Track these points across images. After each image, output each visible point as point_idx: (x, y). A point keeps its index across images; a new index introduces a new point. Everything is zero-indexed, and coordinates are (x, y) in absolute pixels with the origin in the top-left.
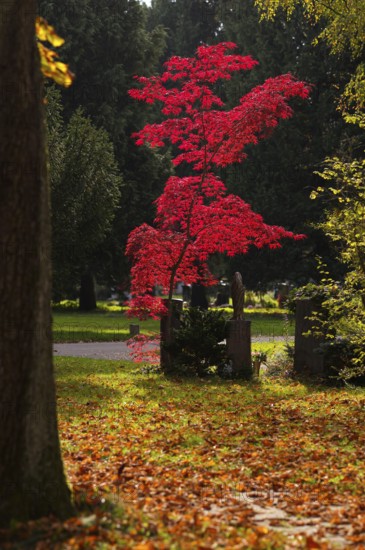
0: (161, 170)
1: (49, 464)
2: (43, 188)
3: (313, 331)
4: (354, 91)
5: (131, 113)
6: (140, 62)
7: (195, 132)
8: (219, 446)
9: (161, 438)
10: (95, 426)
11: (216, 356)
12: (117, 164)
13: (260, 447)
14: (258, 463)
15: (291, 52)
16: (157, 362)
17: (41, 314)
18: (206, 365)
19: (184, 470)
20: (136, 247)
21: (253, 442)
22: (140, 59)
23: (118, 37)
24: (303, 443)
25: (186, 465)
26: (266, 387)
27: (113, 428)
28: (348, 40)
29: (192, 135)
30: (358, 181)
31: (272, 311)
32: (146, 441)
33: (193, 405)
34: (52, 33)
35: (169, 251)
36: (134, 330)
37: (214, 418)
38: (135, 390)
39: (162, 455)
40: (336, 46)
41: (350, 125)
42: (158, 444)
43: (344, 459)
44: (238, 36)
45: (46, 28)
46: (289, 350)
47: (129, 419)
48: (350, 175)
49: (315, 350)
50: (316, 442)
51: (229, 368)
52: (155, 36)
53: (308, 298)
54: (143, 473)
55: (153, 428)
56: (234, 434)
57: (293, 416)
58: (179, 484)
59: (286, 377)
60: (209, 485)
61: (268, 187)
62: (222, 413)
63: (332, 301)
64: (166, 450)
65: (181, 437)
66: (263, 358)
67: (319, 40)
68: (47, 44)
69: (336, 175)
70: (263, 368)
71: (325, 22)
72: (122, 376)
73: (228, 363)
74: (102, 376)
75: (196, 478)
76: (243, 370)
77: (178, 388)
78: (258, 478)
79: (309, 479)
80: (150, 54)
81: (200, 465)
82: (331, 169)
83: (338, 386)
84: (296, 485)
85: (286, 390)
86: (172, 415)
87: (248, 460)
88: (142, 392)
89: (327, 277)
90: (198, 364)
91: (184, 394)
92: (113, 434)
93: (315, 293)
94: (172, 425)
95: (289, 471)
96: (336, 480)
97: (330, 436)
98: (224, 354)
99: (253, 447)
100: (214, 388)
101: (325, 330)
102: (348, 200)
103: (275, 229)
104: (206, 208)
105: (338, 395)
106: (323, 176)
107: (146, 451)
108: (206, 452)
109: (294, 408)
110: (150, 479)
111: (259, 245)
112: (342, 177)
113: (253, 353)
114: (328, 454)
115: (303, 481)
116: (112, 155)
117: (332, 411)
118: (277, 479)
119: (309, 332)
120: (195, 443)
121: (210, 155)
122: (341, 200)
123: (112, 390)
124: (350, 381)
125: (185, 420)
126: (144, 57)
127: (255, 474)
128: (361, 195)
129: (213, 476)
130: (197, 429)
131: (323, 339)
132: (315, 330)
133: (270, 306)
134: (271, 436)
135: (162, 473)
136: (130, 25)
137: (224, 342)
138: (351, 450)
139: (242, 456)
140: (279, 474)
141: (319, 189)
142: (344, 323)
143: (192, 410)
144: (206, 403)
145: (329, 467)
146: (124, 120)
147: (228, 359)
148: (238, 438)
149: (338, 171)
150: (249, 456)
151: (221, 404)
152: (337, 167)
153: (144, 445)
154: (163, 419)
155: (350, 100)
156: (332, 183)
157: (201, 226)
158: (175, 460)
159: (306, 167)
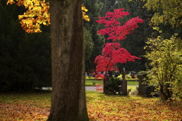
0: (101, 41)
1: (84, 112)
2: (83, 46)
3: (144, 83)
4: (153, 20)
5: (93, 26)
6: (96, 12)
7: (113, 31)
8: (121, 111)
9: (106, 109)
10: (89, 106)
11: (118, 90)
12: (92, 39)
13: (132, 111)
14: (132, 114)
15: (136, 9)
16: (102, 91)
17: (83, 76)
18: (115, 92)
19: (114, 116)
20: (97, 61)
21: (130, 110)
22: (96, 11)
23: (90, 5)
24: (142, 110)
25: (114, 115)
26: (131, 97)
27: (94, 106)
28: (152, 7)
29: (112, 32)
30: (156, 44)
31: (130, 79)
32: (103, 110)
33: (114, 101)
34: (85, 8)
35: (106, 62)
36: (94, 83)
37: (119, 104)
38: (98, 98)
39: (107, 113)
40: (149, 8)
41: (155, 30)
42: (106, 110)
43: (153, 114)
44: (121, 5)
45: (84, 7)
46: (137, 88)
47: (98, 105)
48: (154, 43)
49: (144, 88)
50: (146, 110)
51: (121, 93)
52: (100, 5)
53: (142, 75)
54: (103, 117)
55: (104, 106)
56: (125, 108)
57: (139, 104)
58: (113, 119)
59: (136, 95)
60: (120, 119)
61: (129, 45)
62: (121, 103)
63: (149, 75)
64: (108, 112)
65: (112, 109)
66: (130, 90)
67: (144, 6)
68: (84, 11)
69: (151, 43)
70: (130, 93)
71: (146, 2)
72: (94, 94)
73: (121, 91)
74: (88, 94)
75: (117, 118)
76: (125, 93)
77: (109, 97)
78: (132, 118)
79: (145, 118)
80: (98, 10)
81: (117, 115)
82: (149, 41)
83: (150, 97)
84: (142, 120)
85: (137, 98)
86: (108, 104)
87: (129, 114)
88: (100, 98)
89: (148, 69)
90: (113, 91)
91: (111, 99)
92: (94, 108)
93: (144, 73)
94: (109, 106)
95: (140, 117)
96: (151, 119)
97: (149, 109)
98: (120, 89)
99: (130, 111)
100: (118, 97)
101: (147, 83)
102: (154, 49)
103: (133, 57)
104: (115, 51)
105: (151, 99)
106: (147, 43)
107: (103, 112)
108: (118, 112)
109: (139, 102)
110: (105, 118)
111: (129, 61)
112: (152, 43)
113: (128, 89)
114: (149, 113)
115: (143, 119)
116: (91, 37)
117: (149, 103)
118: (137, 118)
119: (143, 83)
120: (115, 110)
121: (117, 37)
122: (152, 49)
123: (92, 98)
124: (154, 96)
125: (112, 105)
126: (97, 11)
127: (131, 117)
128: (157, 48)
129: (121, 117)
130: (116, 107)
131: (147, 85)
132: (145, 82)
133: (129, 78)
134: (134, 109)
135: (108, 117)
136: (93, 2)
137: (120, 86)
138: (155, 112)
139: (128, 113)
140: (137, 117)
141: (146, 46)
142: (152, 81)
143: (113, 102)
144: (117, 101)
145: (150, 116)
146: (92, 28)
147: (121, 90)
148: (126, 109)
149: (151, 42)
150: (129, 113)
151: (120, 101)
152: (151, 41)
153: (103, 111)
154: (106, 104)
155: (152, 23)
156: (150, 45)
157: (114, 55)
158: (111, 114)
159: (139, 40)
